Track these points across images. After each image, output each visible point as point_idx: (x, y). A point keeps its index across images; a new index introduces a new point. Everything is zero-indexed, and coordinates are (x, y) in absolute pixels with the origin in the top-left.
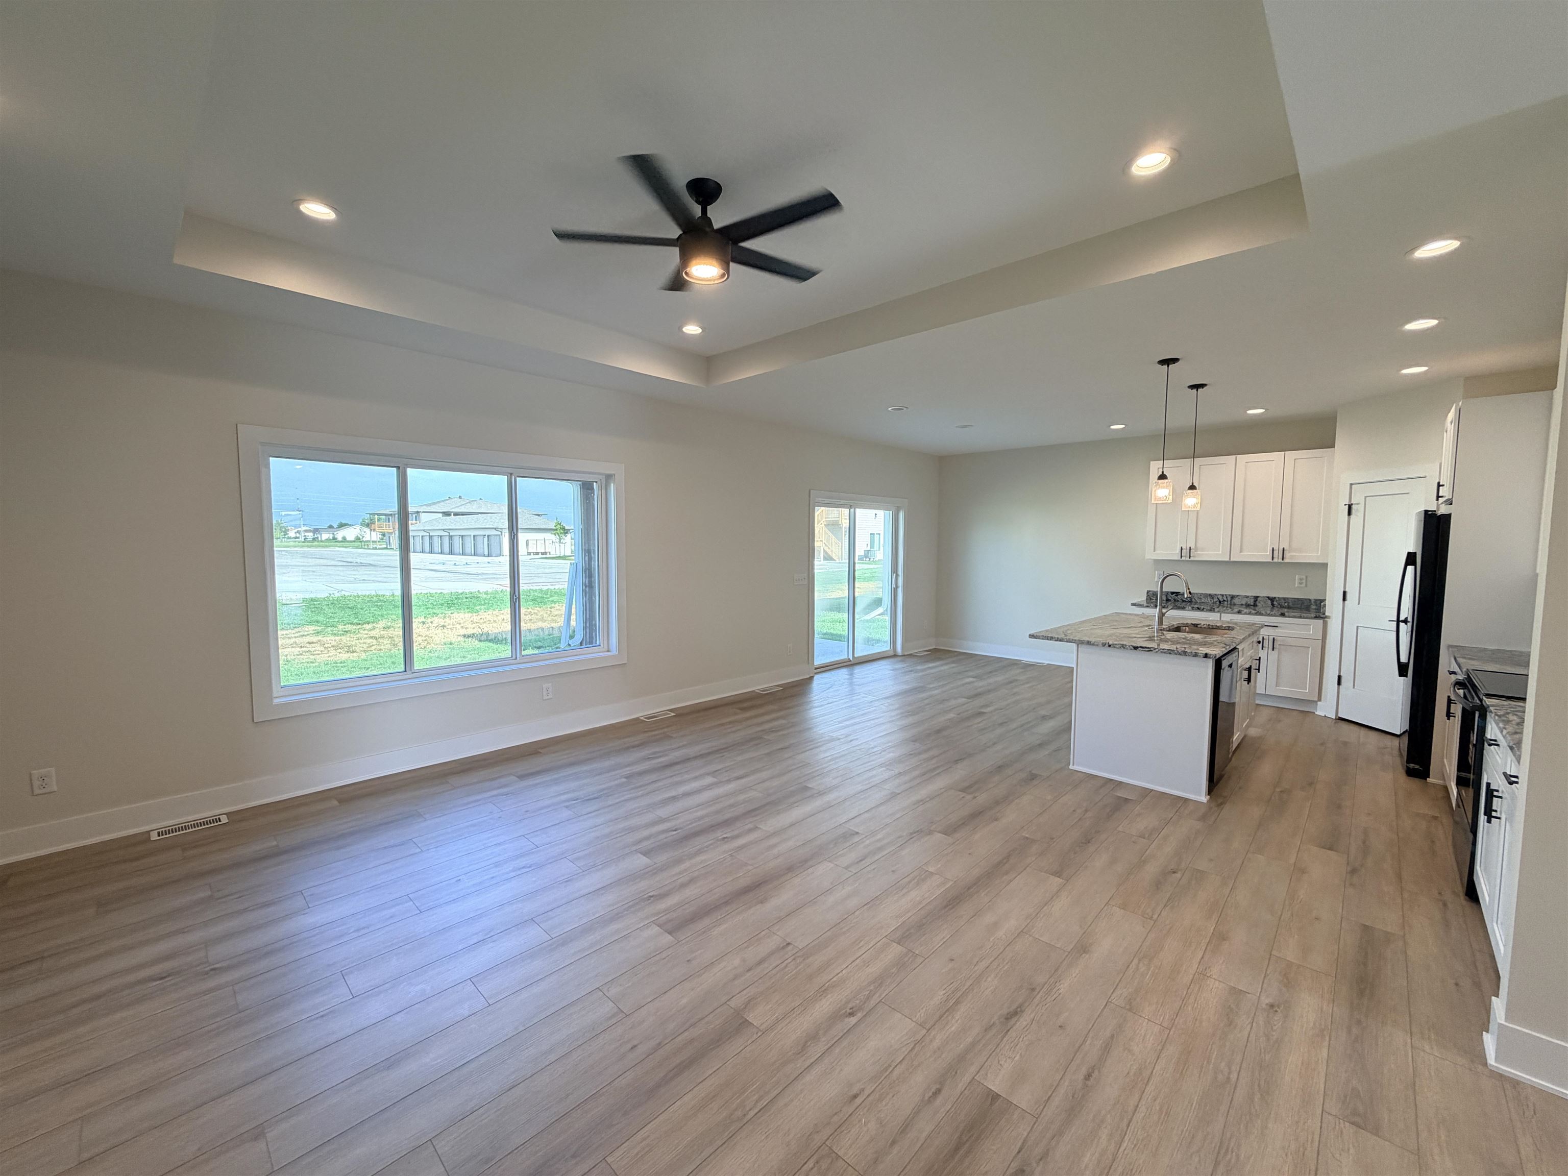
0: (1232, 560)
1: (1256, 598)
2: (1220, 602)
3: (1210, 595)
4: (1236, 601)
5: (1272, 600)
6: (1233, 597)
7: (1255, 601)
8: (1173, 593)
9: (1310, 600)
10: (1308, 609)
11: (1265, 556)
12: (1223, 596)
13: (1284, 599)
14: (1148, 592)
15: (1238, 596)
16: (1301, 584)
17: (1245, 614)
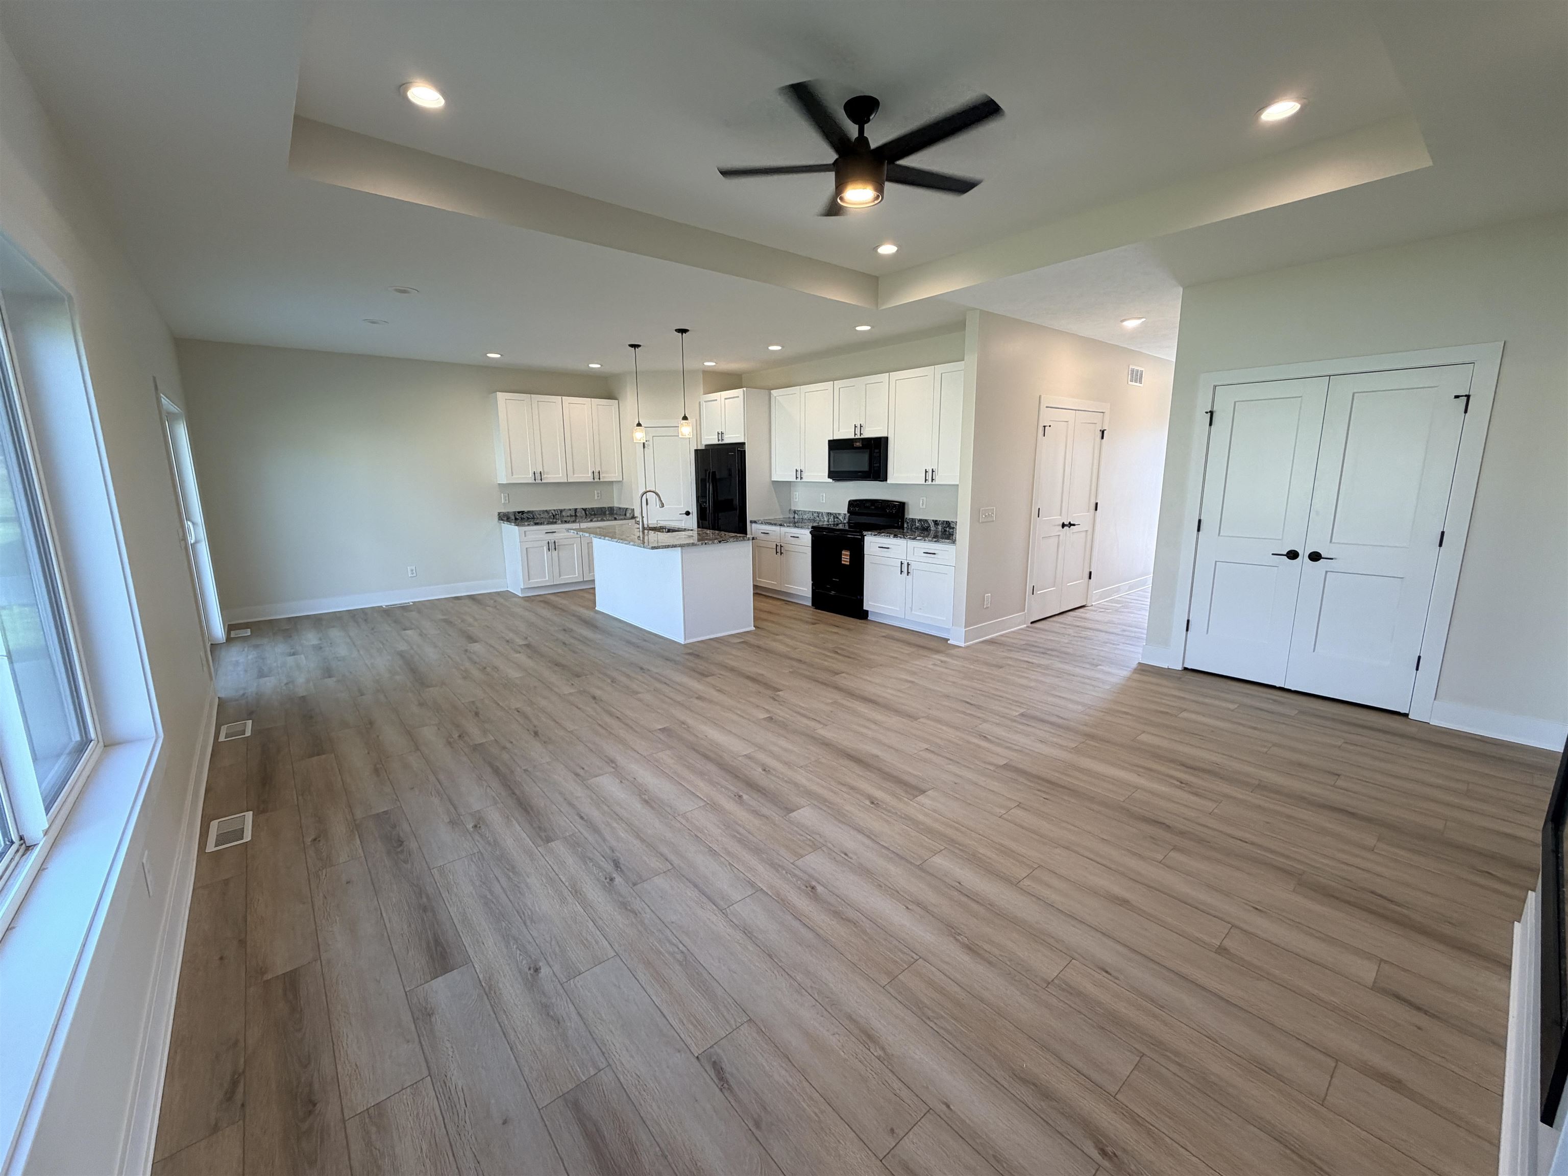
0: (569, 481)
1: (576, 510)
2: (554, 516)
3: (546, 511)
4: (564, 514)
5: (585, 510)
6: (561, 511)
7: (575, 513)
8: (519, 512)
9: (605, 508)
10: (605, 514)
11: (588, 477)
12: (555, 510)
13: (592, 508)
14: (499, 514)
15: (565, 509)
16: (598, 496)
17: (595, 521)
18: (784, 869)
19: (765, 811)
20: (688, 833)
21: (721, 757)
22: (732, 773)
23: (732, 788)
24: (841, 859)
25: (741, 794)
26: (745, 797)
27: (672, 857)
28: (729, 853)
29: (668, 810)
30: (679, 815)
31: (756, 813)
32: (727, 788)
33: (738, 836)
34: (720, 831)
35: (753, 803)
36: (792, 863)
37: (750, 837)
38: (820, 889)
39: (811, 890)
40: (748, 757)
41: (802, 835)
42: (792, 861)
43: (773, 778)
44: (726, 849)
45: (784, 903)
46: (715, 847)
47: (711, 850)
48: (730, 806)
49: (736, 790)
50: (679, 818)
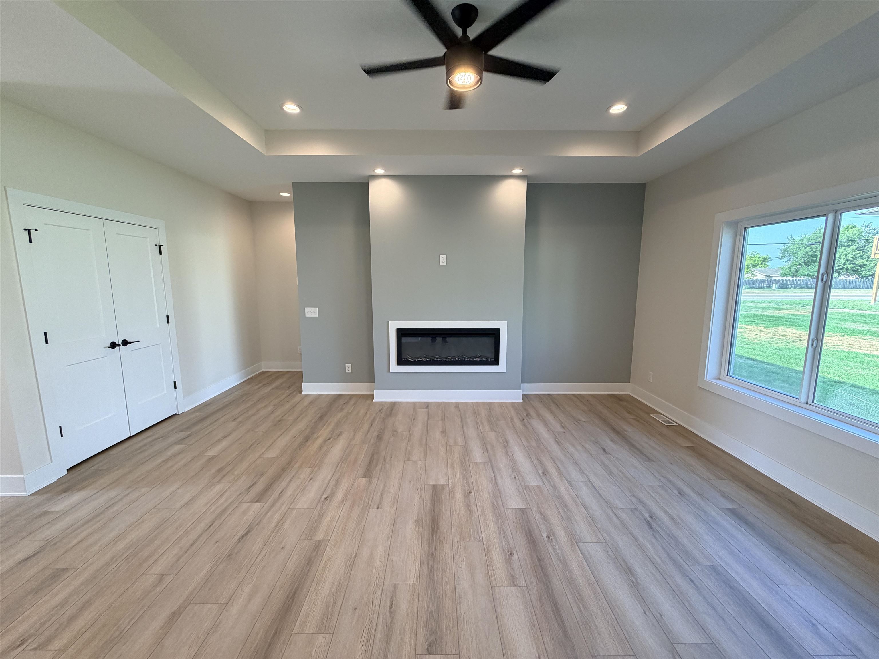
18: (551, 484)
19: (538, 517)
20: (598, 525)
21: (540, 598)
22: (541, 566)
23: (550, 549)
24: (519, 477)
25: (546, 539)
26: (545, 535)
27: (612, 514)
28: (576, 502)
29: (610, 553)
30: (602, 543)
31: (545, 518)
32: (554, 550)
33: (565, 509)
34: (576, 517)
35: (543, 527)
36: (545, 484)
37: (558, 505)
38: (540, 472)
39: (545, 472)
40: (513, 581)
41: (528, 494)
42: (544, 486)
43: (511, 542)
44: (577, 505)
45: (560, 474)
46: (583, 510)
47: (586, 509)
48: (561, 533)
49: (548, 545)
50: (603, 541)
